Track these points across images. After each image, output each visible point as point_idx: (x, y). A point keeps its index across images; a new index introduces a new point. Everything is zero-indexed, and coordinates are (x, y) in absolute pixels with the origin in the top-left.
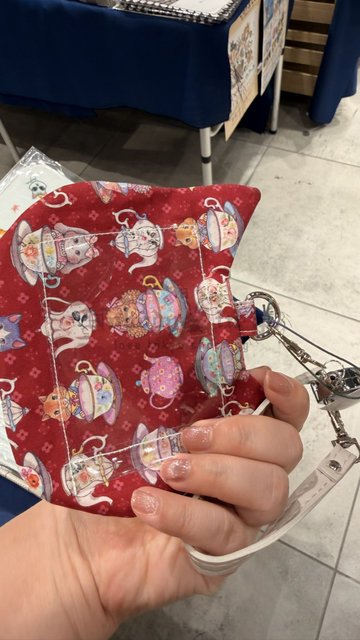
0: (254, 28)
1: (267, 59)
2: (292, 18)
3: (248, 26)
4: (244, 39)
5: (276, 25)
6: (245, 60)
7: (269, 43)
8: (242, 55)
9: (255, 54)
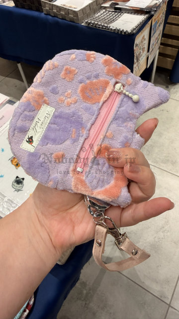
0: (147, 37)
1: (152, 51)
2: (164, 33)
3: (144, 36)
4: (142, 42)
5: (157, 36)
6: (142, 52)
7: (153, 44)
8: (140, 49)
9: (146, 49)
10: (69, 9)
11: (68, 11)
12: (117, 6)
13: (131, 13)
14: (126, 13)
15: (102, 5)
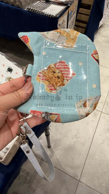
0: (66, 20)
2: (77, 19)
3: (64, 20)
4: (63, 23)
5: (72, 20)
7: (70, 25)
8: (62, 27)
13: (56, 4)
14: (53, 4)
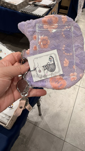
10: (12, 4)
11: (12, 5)
12: (35, 4)
13: (42, 7)
14: (40, 7)
15: (29, 3)
